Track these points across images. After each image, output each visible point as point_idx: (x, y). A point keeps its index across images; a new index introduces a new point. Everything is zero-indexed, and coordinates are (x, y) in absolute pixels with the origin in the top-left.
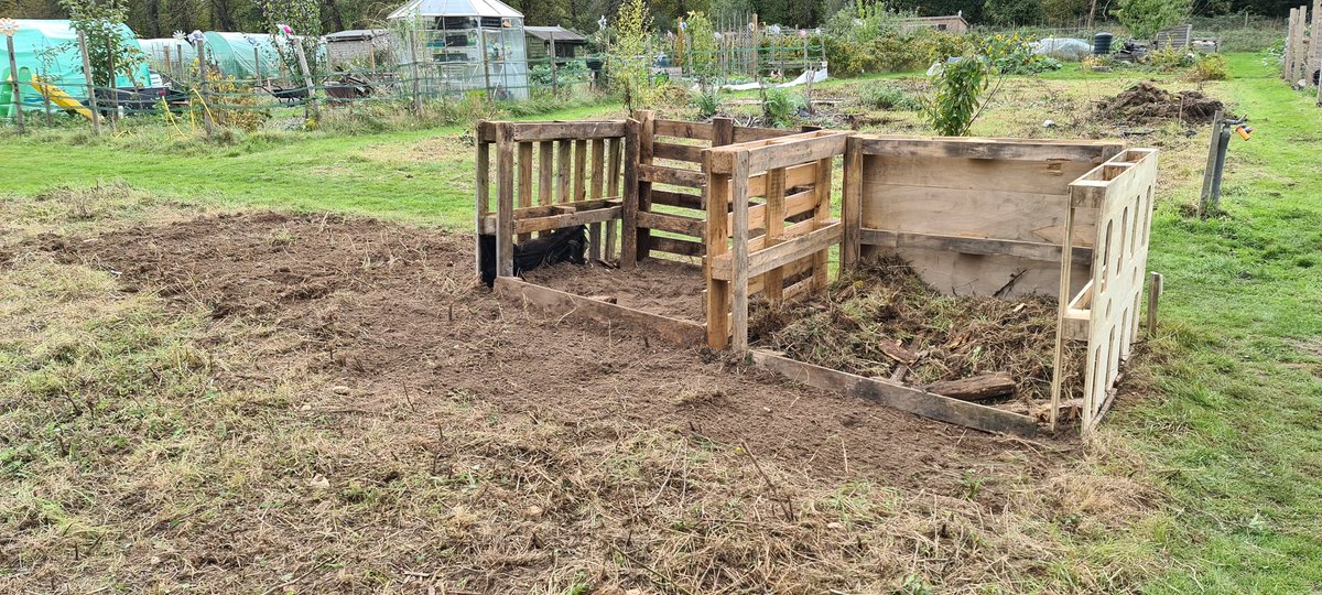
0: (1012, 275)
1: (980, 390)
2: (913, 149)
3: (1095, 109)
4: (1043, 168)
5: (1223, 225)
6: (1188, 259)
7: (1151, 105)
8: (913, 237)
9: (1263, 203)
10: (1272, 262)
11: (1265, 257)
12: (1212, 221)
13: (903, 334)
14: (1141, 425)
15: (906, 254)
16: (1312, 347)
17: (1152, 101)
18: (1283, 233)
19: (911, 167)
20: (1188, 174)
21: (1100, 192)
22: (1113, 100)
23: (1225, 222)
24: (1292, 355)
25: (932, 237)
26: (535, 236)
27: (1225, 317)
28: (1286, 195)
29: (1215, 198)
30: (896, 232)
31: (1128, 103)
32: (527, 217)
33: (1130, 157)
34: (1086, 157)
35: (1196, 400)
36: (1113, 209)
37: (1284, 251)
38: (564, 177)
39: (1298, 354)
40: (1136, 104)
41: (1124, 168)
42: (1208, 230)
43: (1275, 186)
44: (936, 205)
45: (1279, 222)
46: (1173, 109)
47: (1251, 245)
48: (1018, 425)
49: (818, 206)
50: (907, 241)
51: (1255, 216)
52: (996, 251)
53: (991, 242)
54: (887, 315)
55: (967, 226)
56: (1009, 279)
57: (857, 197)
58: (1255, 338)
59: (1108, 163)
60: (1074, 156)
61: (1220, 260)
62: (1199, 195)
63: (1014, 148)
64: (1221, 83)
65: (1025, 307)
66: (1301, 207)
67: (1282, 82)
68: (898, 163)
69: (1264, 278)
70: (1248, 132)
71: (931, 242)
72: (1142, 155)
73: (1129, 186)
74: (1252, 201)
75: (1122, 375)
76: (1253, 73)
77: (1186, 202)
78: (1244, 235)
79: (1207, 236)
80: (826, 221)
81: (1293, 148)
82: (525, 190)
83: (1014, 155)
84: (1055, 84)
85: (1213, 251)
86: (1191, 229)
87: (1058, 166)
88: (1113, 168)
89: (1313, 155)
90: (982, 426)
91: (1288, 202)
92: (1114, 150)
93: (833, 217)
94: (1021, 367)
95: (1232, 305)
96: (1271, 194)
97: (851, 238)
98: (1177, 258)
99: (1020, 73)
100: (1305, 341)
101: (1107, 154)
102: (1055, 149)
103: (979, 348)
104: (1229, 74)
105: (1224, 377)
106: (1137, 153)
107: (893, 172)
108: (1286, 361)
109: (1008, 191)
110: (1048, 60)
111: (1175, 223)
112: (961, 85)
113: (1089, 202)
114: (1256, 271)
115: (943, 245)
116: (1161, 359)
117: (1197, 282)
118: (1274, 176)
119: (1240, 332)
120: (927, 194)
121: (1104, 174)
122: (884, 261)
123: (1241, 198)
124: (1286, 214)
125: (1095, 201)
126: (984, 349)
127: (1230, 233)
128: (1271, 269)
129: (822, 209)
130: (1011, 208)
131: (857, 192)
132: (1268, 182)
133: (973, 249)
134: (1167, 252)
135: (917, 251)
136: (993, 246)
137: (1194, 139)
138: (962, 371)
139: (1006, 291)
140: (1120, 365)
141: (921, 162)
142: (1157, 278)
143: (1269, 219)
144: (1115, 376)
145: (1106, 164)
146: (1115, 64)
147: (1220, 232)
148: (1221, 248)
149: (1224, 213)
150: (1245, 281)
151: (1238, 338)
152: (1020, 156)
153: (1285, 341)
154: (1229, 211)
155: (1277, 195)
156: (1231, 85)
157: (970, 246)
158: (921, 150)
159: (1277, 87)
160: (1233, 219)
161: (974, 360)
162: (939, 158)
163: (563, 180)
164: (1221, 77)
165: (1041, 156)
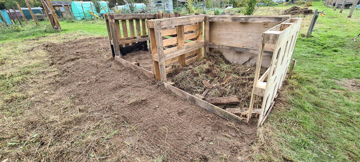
0: (250, 58)
1: (227, 102)
2: (222, 19)
3: (284, 12)
4: (262, 25)
5: (312, 40)
6: (302, 49)
7: (296, 11)
8: (222, 46)
9: (323, 33)
10: (326, 50)
11: (323, 48)
12: (309, 38)
13: (211, 78)
14: (281, 121)
15: (221, 51)
16: (342, 83)
17: (296, 10)
18: (329, 42)
19: (223, 25)
20: (304, 26)
21: (276, 37)
22: (288, 10)
23: (313, 39)
24: (336, 86)
25: (227, 46)
26: (130, 44)
27: (313, 70)
28: (329, 31)
29: (311, 32)
30: (218, 45)
31: (291, 10)
32: (126, 40)
33: (292, 21)
34: (276, 21)
35: (302, 108)
36: (282, 43)
37: (328, 47)
38: (138, 29)
39: (338, 86)
40: (293, 11)
41: (289, 25)
42: (308, 41)
43: (325, 29)
44: (229, 37)
45: (327, 39)
46: (301, 12)
47: (319, 45)
48: (236, 119)
49: (198, 37)
50: (220, 47)
51: (321, 37)
52: (245, 51)
53: (244, 48)
54: (208, 71)
55: (237, 43)
56: (249, 59)
57: (208, 34)
58: (323, 79)
59: (283, 23)
60: (272, 21)
61: (311, 50)
62: (307, 32)
63: (253, 18)
64: (311, 7)
65: (250, 70)
66: (333, 34)
67: (325, 6)
68: (219, 24)
69: (324, 56)
70: (324, 15)
71: (227, 48)
72: (296, 20)
73: (290, 32)
74: (320, 33)
75: (278, 94)
76: (318, 5)
77: (303, 33)
78: (317, 42)
79: (308, 43)
80: (200, 41)
81: (329, 20)
82: (125, 33)
83: (253, 21)
84: (277, 8)
85: (309, 47)
86: (304, 41)
87: (267, 24)
88: (285, 25)
89: (335, 21)
90: (224, 117)
91: (330, 33)
92: (286, 19)
93: (202, 40)
94: (243, 94)
95: (315, 65)
96: (325, 31)
97: (207, 46)
98: (299, 49)
99: (270, 6)
100: (340, 80)
101: (284, 20)
102: (266, 18)
103: (230, 86)
104: (313, 5)
105: (312, 96)
106: (294, 20)
107: (218, 27)
108: (333, 89)
109: (250, 32)
110: (276, 3)
111: (299, 39)
112: (251, 5)
113: (271, 41)
114: (321, 53)
115: (230, 48)
116: (292, 88)
117: (304, 57)
118: (326, 27)
119: (317, 76)
120: (227, 33)
121: (281, 27)
122: (215, 52)
123: (317, 32)
124: (329, 36)
125: (274, 41)
126: (232, 86)
127: (314, 42)
128: (325, 52)
129: (199, 37)
130: (251, 38)
131: (208, 33)
132: (324, 28)
133: (238, 50)
134: (297, 47)
135: (224, 50)
136: (244, 50)
137: (305, 18)
138: (223, 94)
139: (248, 62)
140: (277, 91)
141: (226, 24)
142: (294, 61)
143: (325, 38)
144: (275, 95)
145: (282, 23)
146: (289, 4)
147: (311, 41)
148: (311, 46)
149: (313, 36)
150: (318, 56)
151: (317, 78)
152: (254, 21)
153: (333, 80)
154: (314, 36)
155: (326, 31)
156: (313, 7)
157: (238, 49)
158: (225, 20)
159: (323, 7)
160: (315, 38)
161: (228, 90)
162: (231, 22)
163: (138, 30)
164: (311, 6)
165: (261, 21)
